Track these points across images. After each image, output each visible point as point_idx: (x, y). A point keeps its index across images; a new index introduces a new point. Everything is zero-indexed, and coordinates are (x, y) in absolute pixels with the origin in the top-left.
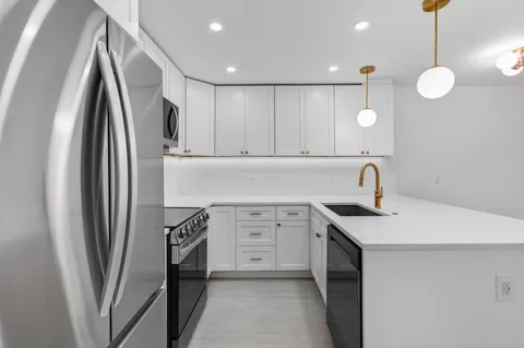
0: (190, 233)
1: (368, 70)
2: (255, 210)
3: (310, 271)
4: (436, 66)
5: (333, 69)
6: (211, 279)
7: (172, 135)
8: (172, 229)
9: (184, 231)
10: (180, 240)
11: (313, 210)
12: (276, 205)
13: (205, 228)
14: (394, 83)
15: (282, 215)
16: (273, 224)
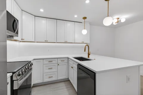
0: (24, 73)
1: (85, 18)
2: (50, 60)
3: (68, 78)
4: (108, 16)
5: (76, 16)
6: (33, 87)
7: (15, 31)
8: (14, 73)
9: (20, 73)
10: (18, 77)
11: (69, 59)
12: (57, 58)
13: (31, 69)
14: (90, 23)
15: (59, 61)
16: (56, 65)
